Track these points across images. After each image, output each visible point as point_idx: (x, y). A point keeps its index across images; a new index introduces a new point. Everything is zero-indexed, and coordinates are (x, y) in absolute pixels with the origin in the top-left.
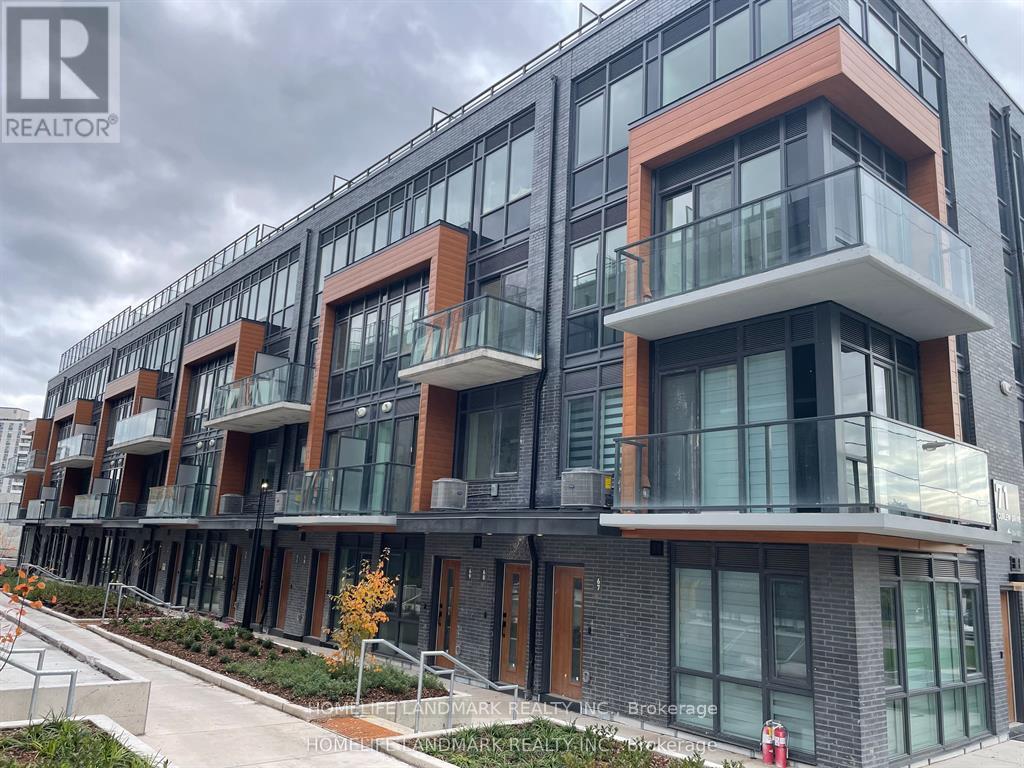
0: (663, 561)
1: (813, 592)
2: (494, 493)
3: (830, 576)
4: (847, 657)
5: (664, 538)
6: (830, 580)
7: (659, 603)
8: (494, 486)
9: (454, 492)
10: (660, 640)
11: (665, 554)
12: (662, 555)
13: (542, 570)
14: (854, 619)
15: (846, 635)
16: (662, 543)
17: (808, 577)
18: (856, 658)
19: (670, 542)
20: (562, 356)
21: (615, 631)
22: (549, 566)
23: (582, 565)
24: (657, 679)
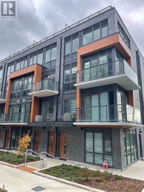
0: (83, 131)
1: (112, 136)
2: (48, 118)
3: (116, 133)
4: (119, 148)
5: (84, 127)
6: (116, 134)
7: (83, 139)
8: (48, 117)
9: (40, 118)
10: (83, 146)
11: (84, 130)
12: (83, 130)
13: (58, 133)
14: (120, 141)
15: (119, 144)
16: (83, 128)
17: (112, 134)
18: (121, 148)
19: (85, 127)
20: (63, 92)
21: (74, 145)
22: (60, 132)
23: (67, 132)
24: (82, 154)
